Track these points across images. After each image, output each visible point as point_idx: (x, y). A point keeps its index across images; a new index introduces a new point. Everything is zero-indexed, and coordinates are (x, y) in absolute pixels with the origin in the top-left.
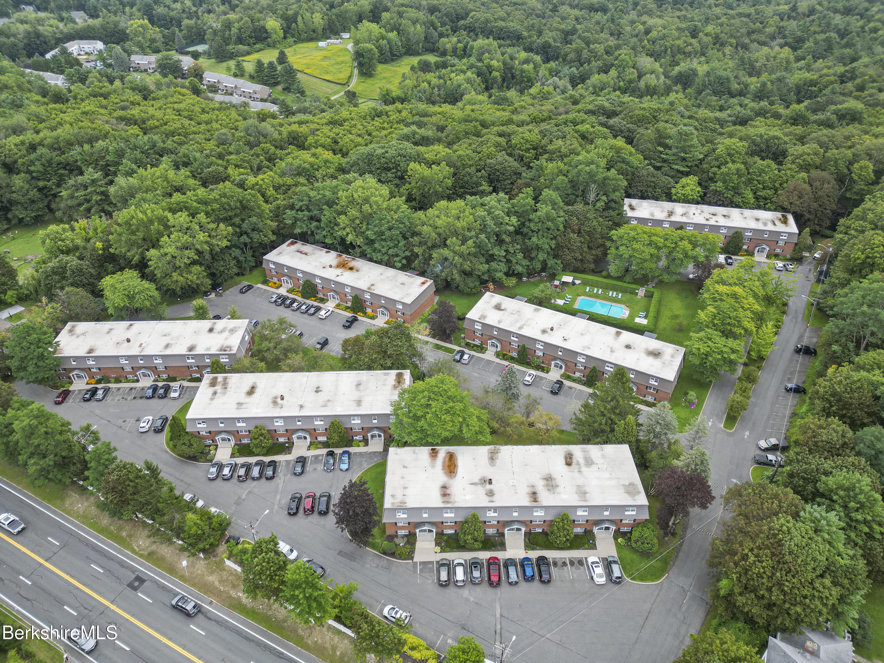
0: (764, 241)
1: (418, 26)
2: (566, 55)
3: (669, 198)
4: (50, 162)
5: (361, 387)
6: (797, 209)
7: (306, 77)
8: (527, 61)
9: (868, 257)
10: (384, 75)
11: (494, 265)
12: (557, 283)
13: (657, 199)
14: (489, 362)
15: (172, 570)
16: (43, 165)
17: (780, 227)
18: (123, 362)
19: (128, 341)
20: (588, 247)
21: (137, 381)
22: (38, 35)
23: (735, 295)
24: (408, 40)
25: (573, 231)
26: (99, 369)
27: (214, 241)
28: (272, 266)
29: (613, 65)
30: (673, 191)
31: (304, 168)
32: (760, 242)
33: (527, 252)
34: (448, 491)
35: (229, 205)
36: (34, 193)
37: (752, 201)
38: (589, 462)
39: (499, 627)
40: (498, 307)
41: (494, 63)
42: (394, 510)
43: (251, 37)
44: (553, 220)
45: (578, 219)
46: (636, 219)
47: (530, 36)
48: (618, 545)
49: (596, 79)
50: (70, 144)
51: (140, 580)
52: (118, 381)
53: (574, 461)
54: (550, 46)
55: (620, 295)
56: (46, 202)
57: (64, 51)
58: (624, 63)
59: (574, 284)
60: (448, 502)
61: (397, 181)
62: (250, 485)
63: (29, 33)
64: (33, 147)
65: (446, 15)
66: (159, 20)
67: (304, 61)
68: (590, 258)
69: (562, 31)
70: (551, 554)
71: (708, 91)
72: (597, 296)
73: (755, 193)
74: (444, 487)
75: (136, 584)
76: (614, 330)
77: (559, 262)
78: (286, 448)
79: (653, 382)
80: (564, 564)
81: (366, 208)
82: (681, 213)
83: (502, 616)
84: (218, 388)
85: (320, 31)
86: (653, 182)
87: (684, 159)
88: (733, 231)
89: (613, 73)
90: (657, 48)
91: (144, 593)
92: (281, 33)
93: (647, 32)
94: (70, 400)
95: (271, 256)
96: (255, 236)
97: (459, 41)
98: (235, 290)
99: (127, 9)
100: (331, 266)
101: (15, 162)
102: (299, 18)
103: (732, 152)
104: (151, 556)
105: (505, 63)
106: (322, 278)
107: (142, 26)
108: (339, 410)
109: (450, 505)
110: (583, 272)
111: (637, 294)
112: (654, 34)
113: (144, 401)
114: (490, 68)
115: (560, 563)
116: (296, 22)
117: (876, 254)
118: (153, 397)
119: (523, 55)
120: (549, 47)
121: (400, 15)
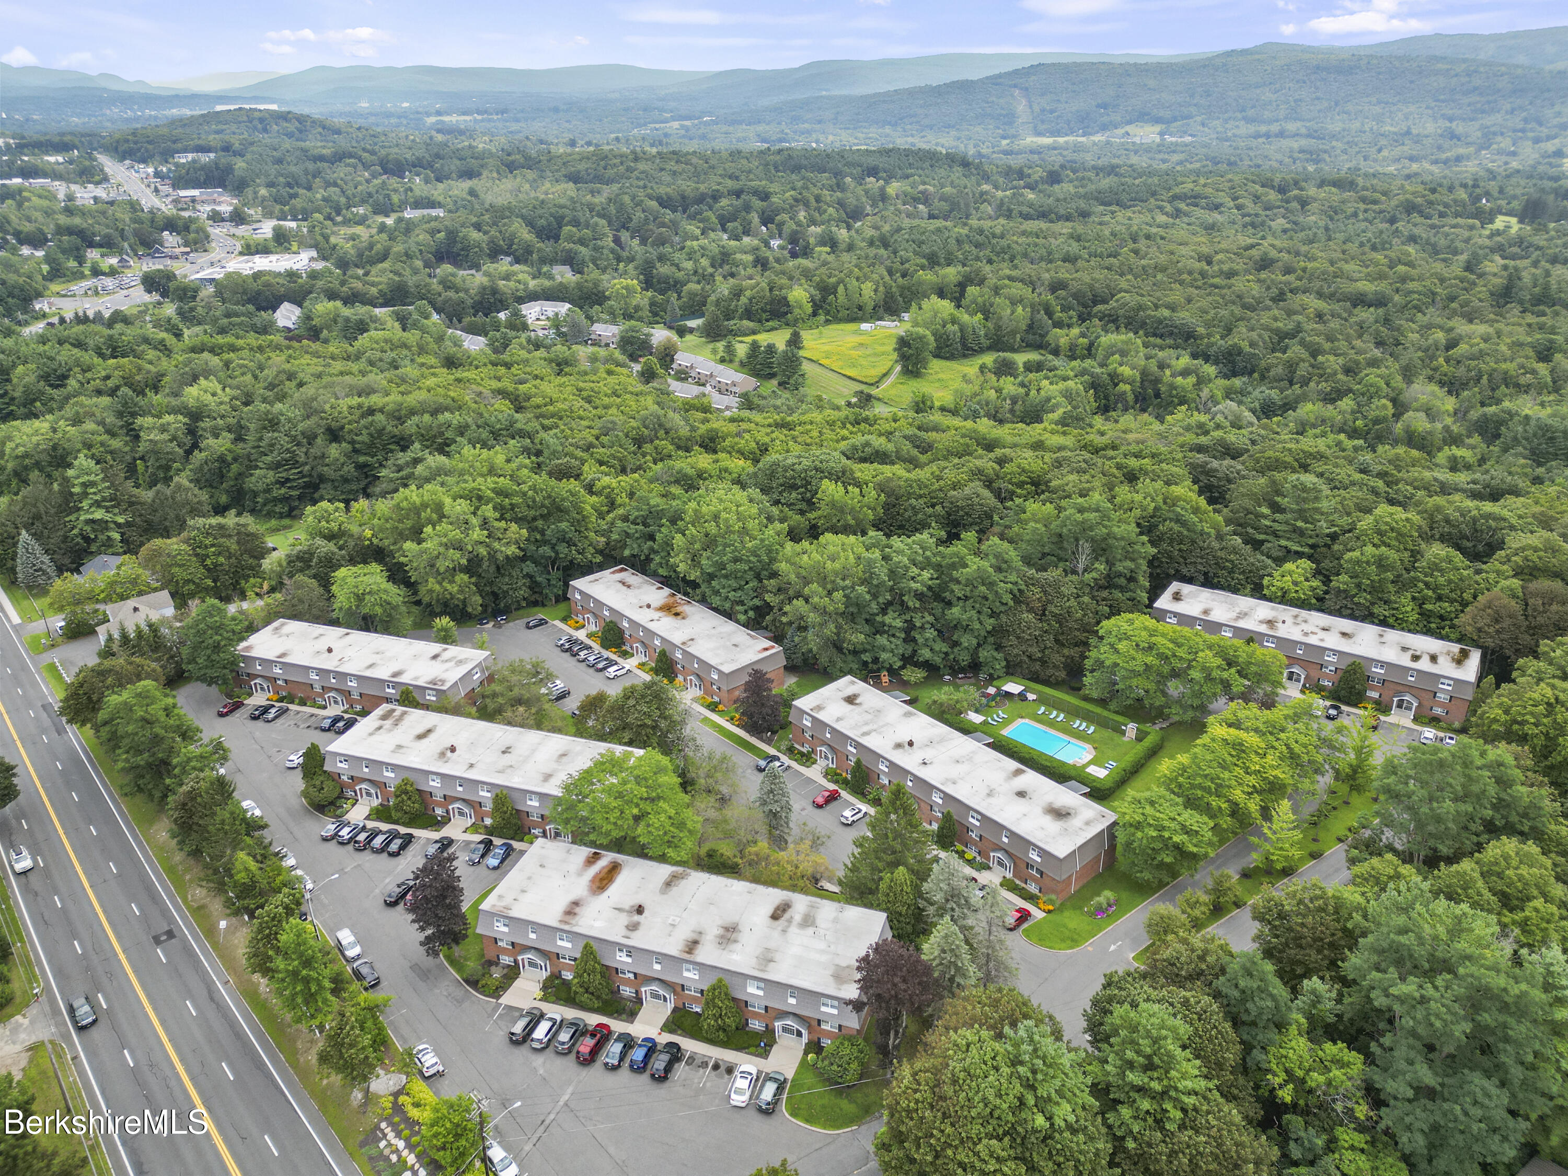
0: (1410, 688)
1: (1020, 309)
2: (1268, 369)
3: (1258, 592)
4: (381, 432)
5: (565, 759)
6: (1490, 643)
7: (819, 370)
8: (1185, 373)
9: (1515, 722)
10: (941, 376)
11: (882, 640)
12: (991, 690)
13: (1235, 591)
14: (809, 781)
15: (210, 932)
16: (371, 435)
17: (1445, 667)
18: (313, 676)
19: (330, 650)
20: (1057, 641)
21: (325, 707)
22: (494, 291)
23: (1241, 744)
24: (998, 328)
25: (1031, 610)
26: (286, 681)
27: (496, 545)
28: (578, 596)
29: (1350, 391)
30: (1266, 581)
31: (686, 475)
32: (1400, 688)
33: (946, 631)
34: (577, 910)
35: (534, 501)
36: (349, 469)
37: (1414, 617)
38: (808, 921)
39: (552, 1116)
40: (851, 700)
41: (1126, 371)
42: (491, 914)
43: (765, 311)
44: (991, 585)
45: (1045, 592)
46: (1176, 614)
47: (1209, 335)
48: (803, 1063)
49: (1308, 410)
50: (412, 412)
51: (170, 934)
52: (303, 703)
53: (787, 916)
54: (1240, 352)
55: (1092, 729)
56: (362, 484)
57: (516, 314)
58: (1372, 390)
59: (1022, 697)
60: (566, 923)
61: (804, 506)
62: (367, 858)
63: (484, 288)
64: (371, 412)
65: (1075, 296)
66: (659, 282)
67: (826, 348)
68: (1057, 659)
69: (1277, 332)
70: (689, 1045)
71: (1520, 449)
72: (1052, 724)
73: (1420, 606)
74: (576, 903)
75: (164, 938)
76: (1013, 765)
77: (999, 656)
78: (437, 824)
79: (1034, 856)
80: (704, 1065)
81: (712, 528)
82: (1262, 617)
83: (566, 1104)
84: (388, 723)
85: (869, 308)
86: (1232, 561)
87: (1301, 533)
88: (1351, 660)
89: (1347, 404)
90: (1461, 372)
91: (163, 951)
92: (809, 309)
93: (1451, 345)
94: (237, 714)
95: (581, 584)
96: (563, 549)
97: (1083, 335)
98: (521, 623)
99: (622, 265)
100: (649, 606)
101: (342, 428)
102: (841, 289)
103: (1384, 528)
104: (200, 912)
105: (1144, 373)
106: (631, 621)
107: (627, 288)
108: (515, 781)
109: (566, 927)
110: (1046, 683)
111: (1123, 733)
112: (1463, 348)
113: (318, 732)
114: (1115, 379)
115: (698, 1061)
116: (835, 293)
117: (1528, 717)
118: (329, 730)
119: (1185, 361)
120: (1239, 354)
121: (996, 290)
